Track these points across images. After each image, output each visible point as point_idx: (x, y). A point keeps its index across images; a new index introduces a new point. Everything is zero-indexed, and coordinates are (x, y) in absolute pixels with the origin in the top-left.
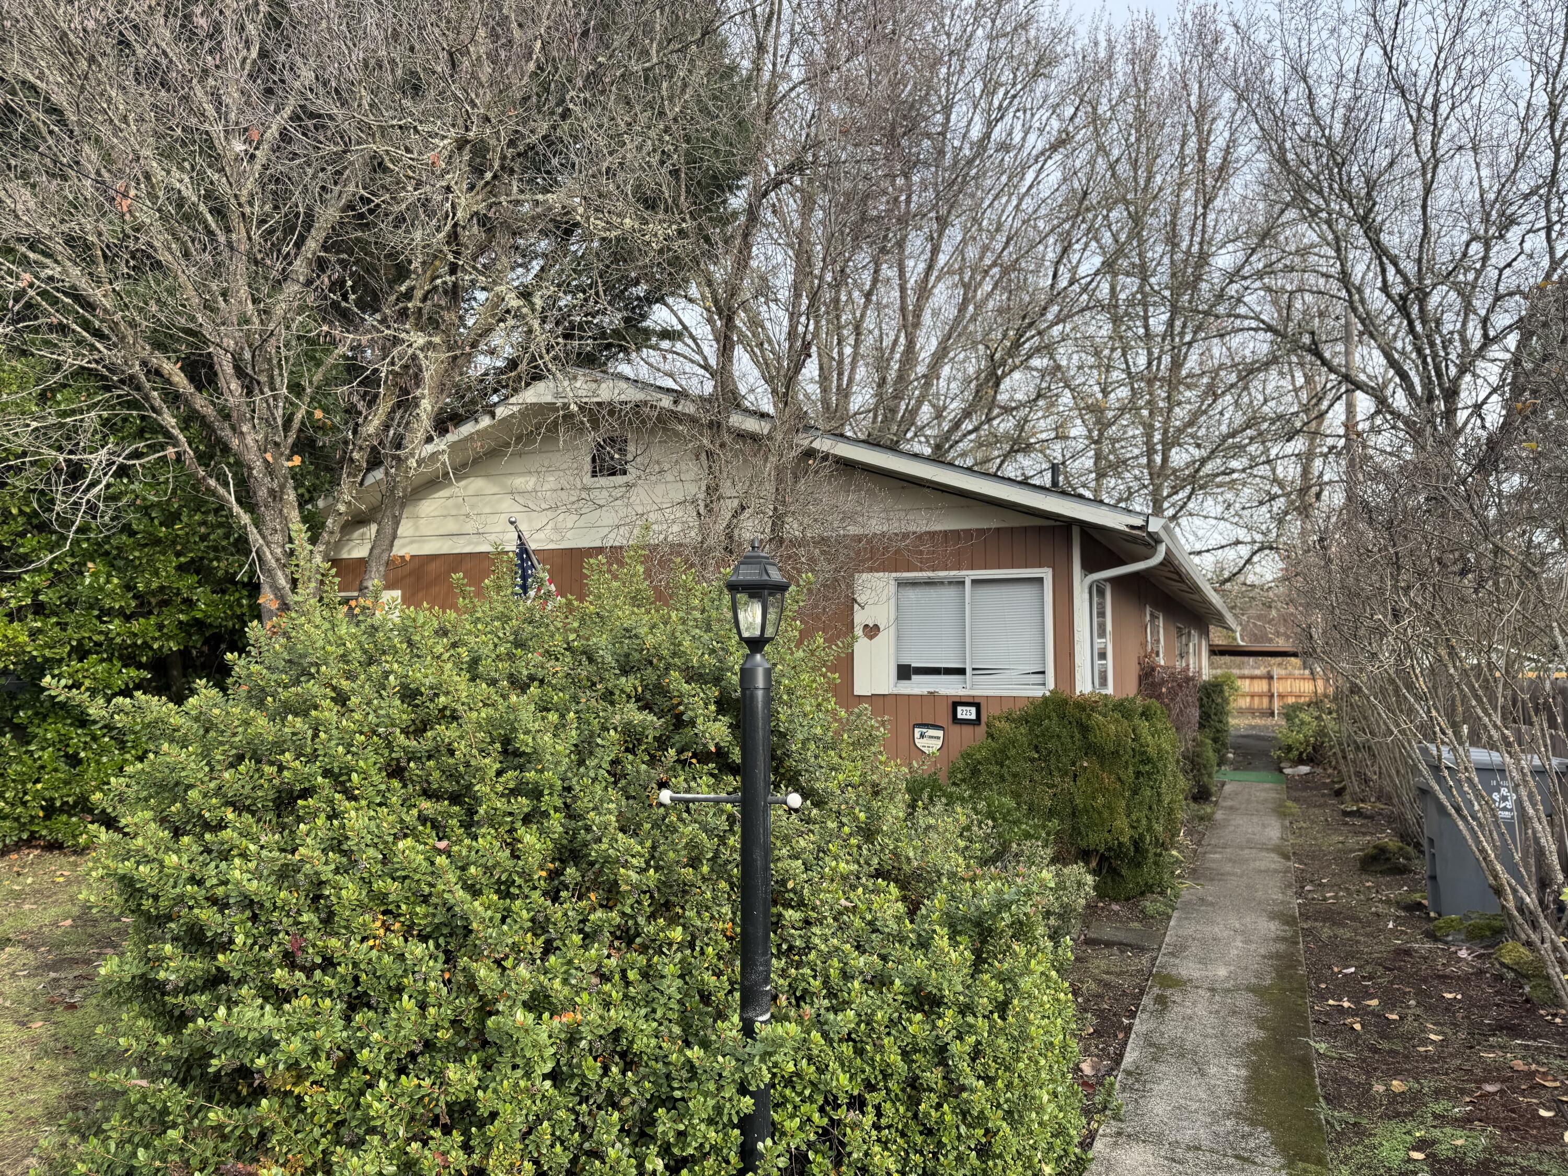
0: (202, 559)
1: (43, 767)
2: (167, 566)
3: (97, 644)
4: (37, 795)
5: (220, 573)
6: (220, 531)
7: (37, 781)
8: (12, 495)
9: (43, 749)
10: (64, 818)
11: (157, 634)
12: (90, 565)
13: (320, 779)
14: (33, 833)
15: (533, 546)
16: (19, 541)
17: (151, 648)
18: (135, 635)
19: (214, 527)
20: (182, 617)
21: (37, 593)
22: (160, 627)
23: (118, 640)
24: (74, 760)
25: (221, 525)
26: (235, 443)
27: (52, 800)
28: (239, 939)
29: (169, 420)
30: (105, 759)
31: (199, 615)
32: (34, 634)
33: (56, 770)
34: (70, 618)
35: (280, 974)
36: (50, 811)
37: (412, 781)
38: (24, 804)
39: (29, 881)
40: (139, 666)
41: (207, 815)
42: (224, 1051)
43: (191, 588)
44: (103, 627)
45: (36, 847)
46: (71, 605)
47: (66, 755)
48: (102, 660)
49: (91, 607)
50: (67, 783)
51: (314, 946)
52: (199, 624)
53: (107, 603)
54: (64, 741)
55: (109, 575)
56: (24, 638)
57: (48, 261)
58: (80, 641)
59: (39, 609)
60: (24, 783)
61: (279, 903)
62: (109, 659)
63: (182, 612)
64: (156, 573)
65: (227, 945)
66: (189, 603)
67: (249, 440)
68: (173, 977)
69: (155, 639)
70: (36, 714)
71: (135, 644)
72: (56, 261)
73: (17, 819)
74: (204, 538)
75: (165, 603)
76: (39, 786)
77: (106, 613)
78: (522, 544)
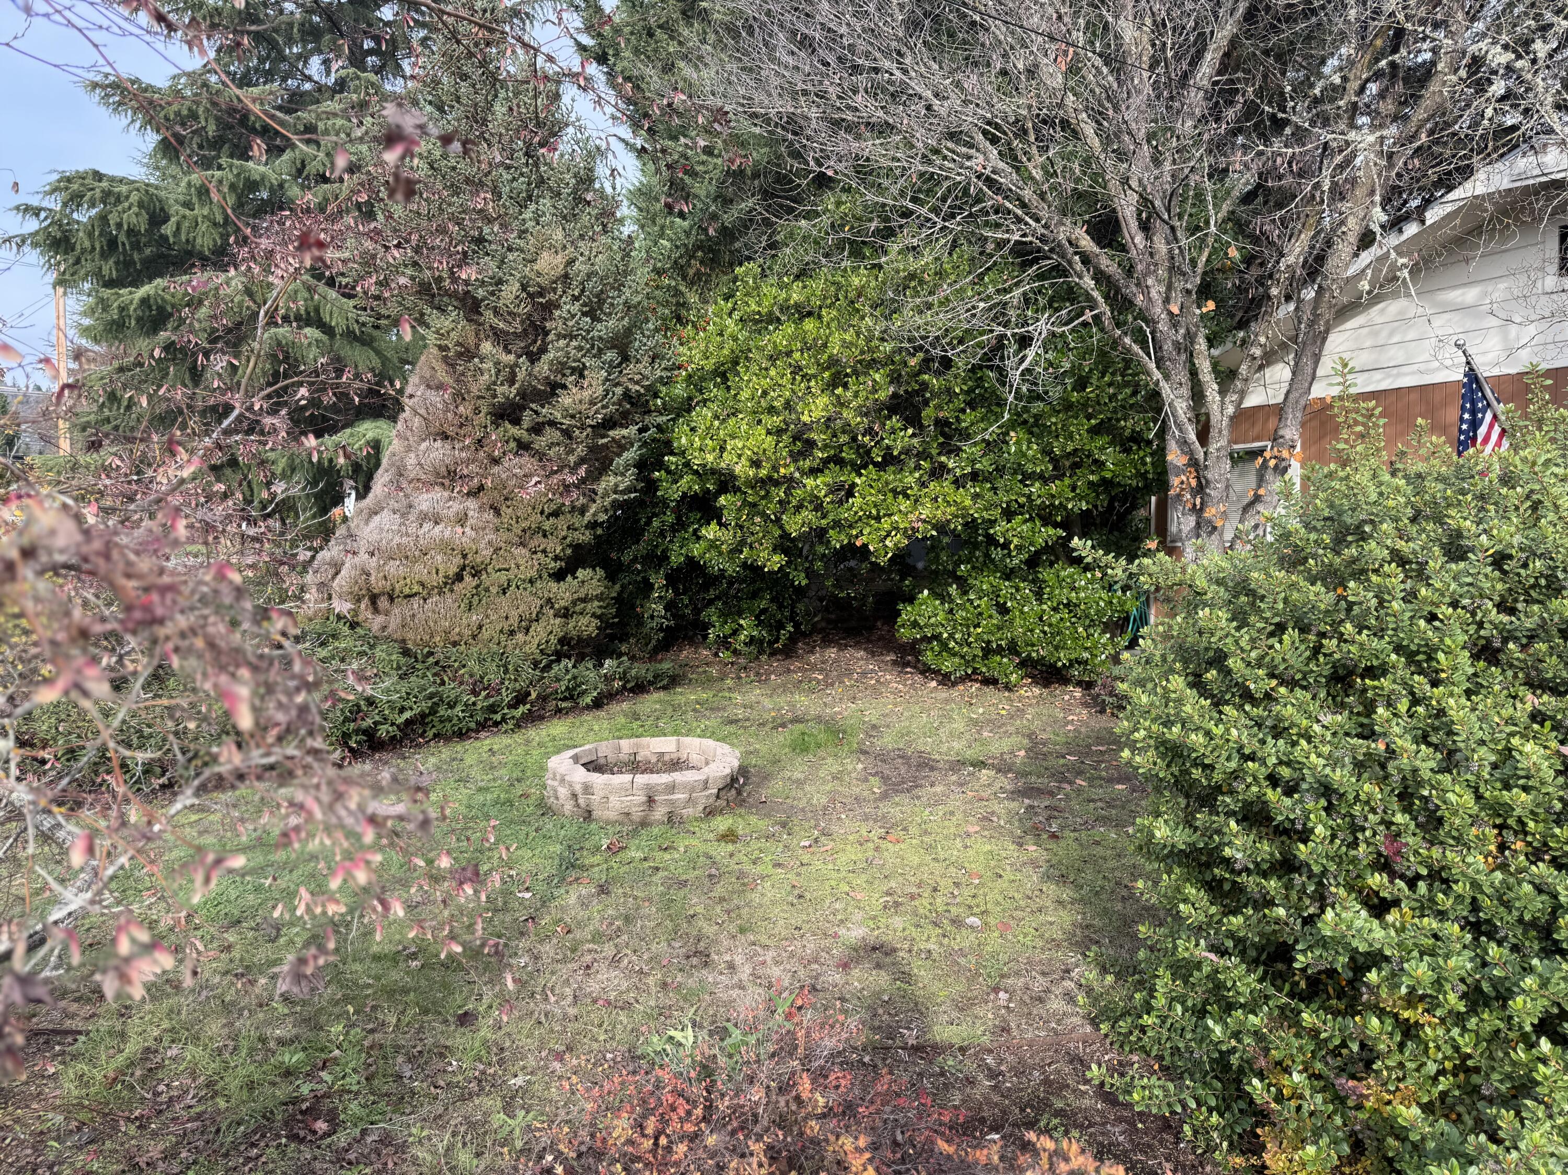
0: (1110, 419)
1: (980, 614)
2: (1080, 427)
3: (1021, 506)
4: (979, 638)
5: (1127, 433)
6: (1128, 391)
7: (977, 626)
8: (956, 377)
9: (980, 598)
10: (998, 658)
11: (1071, 495)
12: (1012, 434)
13: (1394, 657)
14: (975, 669)
15: (1485, 371)
16: (962, 417)
17: (1066, 508)
18: (1053, 496)
19: (1120, 387)
20: (1091, 478)
21: (973, 462)
22: (1074, 489)
23: (1039, 502)
24: (1003, 610)
25: (1126, 384)
26: (1139, 299)
27: (989, 642)
28: (1320, 830)
29: (1088, 282)
30: (1026, 609)
31: (1108, 475)
32: (976, 496)
33: (991, 617)
34: (1000, 484)
35: (1376, 880)
36: (988, 652)
37: (1511, 666)
38: (969, 644)
39: (981, 710)
40: (1056, 525)
41: (1252, 686)
42: (1310, 948)
43: (1102, 449)
44: (1026, 490)
45: (976, 681)
46: (1000, 470)
47: (998, 604)
48: (1026, 521)
49: (1015, 472)
50: (999, 628)
51: (1416, 853)
52: (1106, 483)
53: (1029, 468)
54: (996, 592)
55: (1030, 442)
56: (968, 502)
57: (972, 152)
58: (1008, 503)
59: (974, 476)
60: (968, 627)
61: (1363, 797)
62: (1031, 519)
63: (1093, 473)
64: (1071, 437)
65: (1305, 836)
66: (1100, 464)
67: (1154, 293)
68: (1239, 856)
69: (1068, 500)
70: (973, 568)
71: (1052, 505)
72: (978, 150)
73: (963, 657)
74: (1112, 398)
75: (1076, 466)
76: (979, 630)
77: (1028, 477)
78: (1471, 369)
